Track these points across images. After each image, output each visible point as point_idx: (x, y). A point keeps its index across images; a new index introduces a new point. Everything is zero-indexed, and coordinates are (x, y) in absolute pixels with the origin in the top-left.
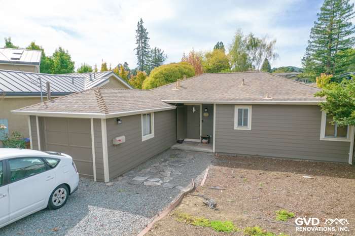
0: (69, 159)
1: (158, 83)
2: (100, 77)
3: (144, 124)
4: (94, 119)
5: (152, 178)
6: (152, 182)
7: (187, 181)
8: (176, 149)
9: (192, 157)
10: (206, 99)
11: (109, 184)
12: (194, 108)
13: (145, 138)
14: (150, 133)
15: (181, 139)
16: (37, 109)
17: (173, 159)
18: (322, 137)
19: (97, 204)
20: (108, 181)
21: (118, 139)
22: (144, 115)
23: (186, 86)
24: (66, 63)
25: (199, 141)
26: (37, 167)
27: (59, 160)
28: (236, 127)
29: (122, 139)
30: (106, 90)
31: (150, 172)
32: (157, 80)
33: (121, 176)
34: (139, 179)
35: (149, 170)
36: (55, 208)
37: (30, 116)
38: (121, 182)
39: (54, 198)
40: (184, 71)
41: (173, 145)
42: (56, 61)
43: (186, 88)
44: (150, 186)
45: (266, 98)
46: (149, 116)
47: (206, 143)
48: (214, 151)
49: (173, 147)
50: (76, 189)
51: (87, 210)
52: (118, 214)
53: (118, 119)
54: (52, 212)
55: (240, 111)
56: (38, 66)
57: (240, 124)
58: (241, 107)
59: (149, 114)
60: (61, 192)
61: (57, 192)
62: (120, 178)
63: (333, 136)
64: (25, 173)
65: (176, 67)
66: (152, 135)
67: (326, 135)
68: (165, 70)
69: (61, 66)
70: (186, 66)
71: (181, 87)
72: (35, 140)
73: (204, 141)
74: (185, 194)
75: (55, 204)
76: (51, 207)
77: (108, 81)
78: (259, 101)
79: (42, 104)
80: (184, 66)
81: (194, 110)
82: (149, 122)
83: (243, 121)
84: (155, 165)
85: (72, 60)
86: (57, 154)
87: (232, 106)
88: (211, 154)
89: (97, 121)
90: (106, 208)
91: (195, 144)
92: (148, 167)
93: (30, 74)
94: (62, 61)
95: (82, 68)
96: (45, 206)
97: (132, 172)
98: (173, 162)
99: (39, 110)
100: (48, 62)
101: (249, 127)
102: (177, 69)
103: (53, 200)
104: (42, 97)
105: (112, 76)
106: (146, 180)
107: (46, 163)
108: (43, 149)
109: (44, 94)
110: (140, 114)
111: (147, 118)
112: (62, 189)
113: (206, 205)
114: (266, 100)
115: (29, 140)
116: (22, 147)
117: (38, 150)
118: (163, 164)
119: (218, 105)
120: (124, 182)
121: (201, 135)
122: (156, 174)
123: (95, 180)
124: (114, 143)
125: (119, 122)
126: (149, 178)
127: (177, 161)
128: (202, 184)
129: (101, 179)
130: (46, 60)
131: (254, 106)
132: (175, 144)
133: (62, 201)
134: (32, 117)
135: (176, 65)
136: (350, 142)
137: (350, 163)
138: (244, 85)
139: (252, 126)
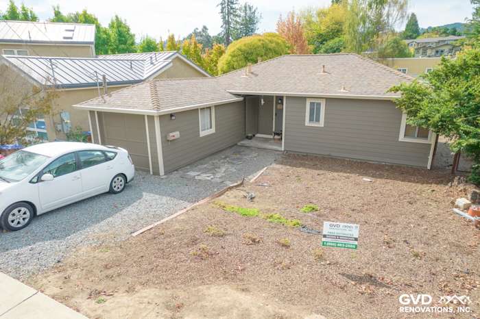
0: (125, 153)
1: (236, 63)
2: (161, 60)
3: (203, 119)
4: (148, 115)
5: (206, 173)
6: (204, 177)
7: (238, 177)
8: (242, 146)
9: (256, 155)
10: (275, 90)
11: (164, 177)
12: (262, 100)
13: (203, 134)
14: (211, 128)
15: (250, 135)
16: (96, 104)
17: (234, 156)
18: (401, 138)
19: (151, 191)
20: (163, 174)
21: (171, 134)
22: (203, 109)
23: (258, 73)
24: (124, 37)
25: (272, 137)
26: (98, 159)
27: (116, 154)
28: (307, 123)
29: (177, 134)
30: (162, 83)
31: (205, 168)
32: (234, 59)
33: (176, 170)
34: (192, 174)
35: (205, 166)
36: (115, 193)
37: (90, 111)
38: (175, 175)
39: (114, 184)
40: (269, 47)
41: (239, 141)
42: (113, 34)
43: (257, 75)
44: (200, 180)
45: (342, 90)
46: (209, 110)
47: (278, 140)
48: (283, 149)
49: (239, 144)
50: (132, 179)
51: (142, 196)
52: (165, 199)
53: (171, 115)
54: (114, 195)
55: (312, 104)
56: (93, 46)
57: (311, 120)
58: (313, 101)
59: (210, 108)
60: (119, 180)
61: (116, 179)
62: (175, 172)
63: (413, 137)
64: (89, 163)
65: (260, 40)
66: (213, 130)
67: (405, 135)
68: (245, 45)
69: (119, 41)
70: (273, 38)
71: (252, 73)
72: (96, 135)
73: (276, 137)
74: (231, 188)
75: (115, 189)
76: (111, 192)
77: (171, 64)
78: (332, 94)
79: (100, 99)
80: (270, 38)
81: (263, 102)
82: (209, 116)
83: (314, 116)
84: (214, 162)
85: (132, 32)
86: (114, 148)
87: (303, 99)
88: (279, 153)
89: (151, 118)
90: (157, 194)
91: (266, 140)
92: (206, 163)
93: (85, 60)
94: (120, 34)
95: (144, 41)
96: (107, 190)
97: (188, 167)
98: (234, 159)
99: (98, 105)
100: (105, 36)
101: (321, 124)
102: (260, 44)
103: (113, 186)
104: (98, 87)
105: (177, 57)
106: (198, 175)
107: (106, 155)
108: (103, 143)
109: (101, 84)
110: (198, 109)
111: (207, 113)
112: (120, 178)
113: (245, 197)
114: (341, 93)
115: (90, 134)
116: (84, 141)
117: (98, 144)
118: (222, 161)
119: (289, 97)
120: (178, 176)
121: (274, 130)
122: (211, 170)
123: (151, 173)
124: (168, 139)
125: (173, 118)
126: (203, 173)
127: (238, 159)
128: (252, 181)
129: (156, 173)
130: (102, 34)
131: (330, 100)
132: (243, 140)
133: (121, 188)
134: (92, 112)
135: (260, 38)
136: (431, 145)
137: (429, 168)
138: (324, 72)
139: (325, 123)
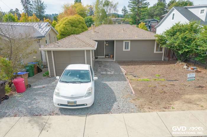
2: (44, 26)
4: (86, 50)
9: (109, 64)
10: (111, 38)
15: (97, 57)
18: (155, 52)
23: (98, 32)
25: (104, 57)
28: (124, 50)
34: (103, 73)
37: (48, 51)
45: (136, 37)
47: (108, 57)
55: (126, 43)
57: (125, 48)
58: (126, 41)
63: (158, 51)
67: (156, 51)
71: (95, 32)
73: (107, 56)
74: (125, 75)
78: (133, 39)
83: (127, 47)
87: (122, 41)
89: (88, 51)
101: (129, 50)
105: (49, 25)
106: (106, 73)
113: (135, 77)
119: (116, 41)
121: (105, 54)
127: (106, 66)
128: (125, 72)
131: (131, 41)
136: (163, 53)
137: (163, 60)
138: (124, 31)
139: (130, 49)
